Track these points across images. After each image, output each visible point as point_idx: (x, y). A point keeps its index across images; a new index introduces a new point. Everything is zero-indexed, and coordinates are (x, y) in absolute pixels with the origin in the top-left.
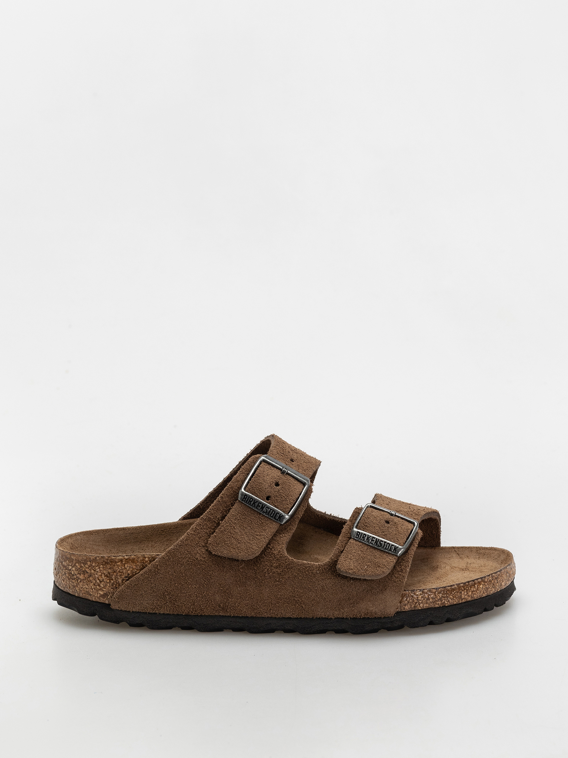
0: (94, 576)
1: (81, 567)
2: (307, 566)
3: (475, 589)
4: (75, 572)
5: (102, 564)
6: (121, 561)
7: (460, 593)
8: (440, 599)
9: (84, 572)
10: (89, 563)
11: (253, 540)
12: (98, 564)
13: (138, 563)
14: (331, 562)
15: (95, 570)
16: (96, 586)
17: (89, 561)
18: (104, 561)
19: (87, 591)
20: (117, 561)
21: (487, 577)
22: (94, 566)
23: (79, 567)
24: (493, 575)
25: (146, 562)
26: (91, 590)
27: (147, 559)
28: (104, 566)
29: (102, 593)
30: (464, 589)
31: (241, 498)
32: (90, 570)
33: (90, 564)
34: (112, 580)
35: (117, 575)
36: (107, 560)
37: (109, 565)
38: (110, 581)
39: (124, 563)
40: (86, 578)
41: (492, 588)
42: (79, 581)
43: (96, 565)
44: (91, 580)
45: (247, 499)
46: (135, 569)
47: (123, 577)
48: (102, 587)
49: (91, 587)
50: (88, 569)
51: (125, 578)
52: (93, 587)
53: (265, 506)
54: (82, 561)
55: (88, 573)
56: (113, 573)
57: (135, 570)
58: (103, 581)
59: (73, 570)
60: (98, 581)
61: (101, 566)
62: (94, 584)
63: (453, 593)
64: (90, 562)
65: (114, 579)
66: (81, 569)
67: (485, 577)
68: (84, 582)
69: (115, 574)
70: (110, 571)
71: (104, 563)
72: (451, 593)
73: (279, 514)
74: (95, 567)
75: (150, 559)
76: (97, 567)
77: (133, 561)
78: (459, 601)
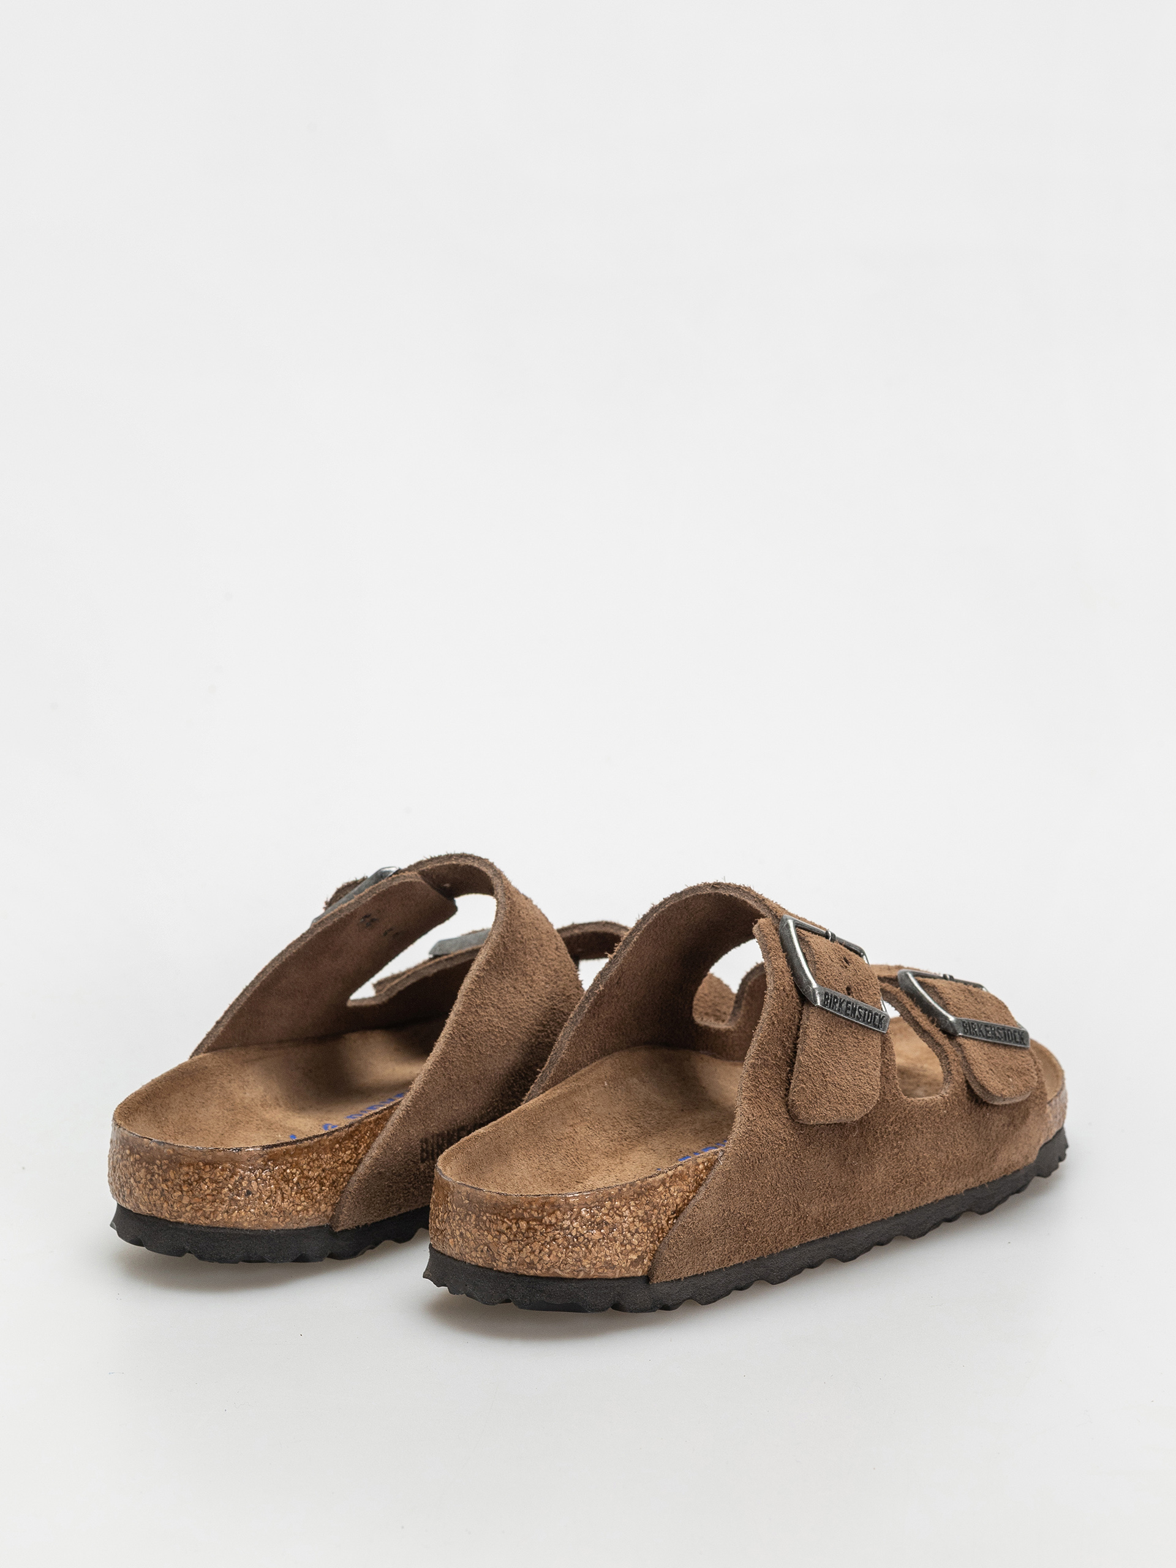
0: (620, 1226)
1: (593, 1216)
2: (932, 1104)
4: (580, 1229)
5: (632, 1200)
6: (663, 1182)
9: (600, 1225)
10: (608, 1204)
11: (860, 1079)
12: (626, 1199)
13: (690, 1178)
15: (620, 1214)
16: (626, 1245)
17: (608, 1200)
18: (634, 1193)
19: (606, 1262)
20: (656, 1185)
22: (619, 1207)
23: (588, 1216)
25: (701, 1174)
26: (616, 1257)
27: (701, 1167)
28: (637, 1202)
29: (635, 1257)
31: (821, 1001)
32: (611, 1217)
33: (610, 1206)
34: (652, 1224)
35: (659, 1213)
36: (641, 1187)
37: (645, 1198)
38: (648, 1229)
39: (668, 1185)
40: (604, 1234)
42: (590, 1246)
43: (623, 1203)
44: (615, 1238)
45: (829, 1001)
46: (687, 1191)
47: (669, 1213)
48: (635, 1246)
49: (616, 1250)
50: (608, 1217)
51: (672, 1214)
52: (619, 1251)
54: (593, 1203)
55: (609, 1224)
56: (653, 1211)
57: (688, 1194)
58: (637, 1231)
59: (574, 1228)
60: (629, 1235)
61: (632, 1203)
62: (622, 1244)
64: (610, 1200)
65: (654, 1222)
66: (593, 1219)
68: (601, 1246)
69: (656, 1211)
70: (647, 1208)
71: (635, 1195)
73: (877, 1015)
74: (620, 1210)
75: (706, 1164)
76: (624, 1206)
77: (681, 1177)
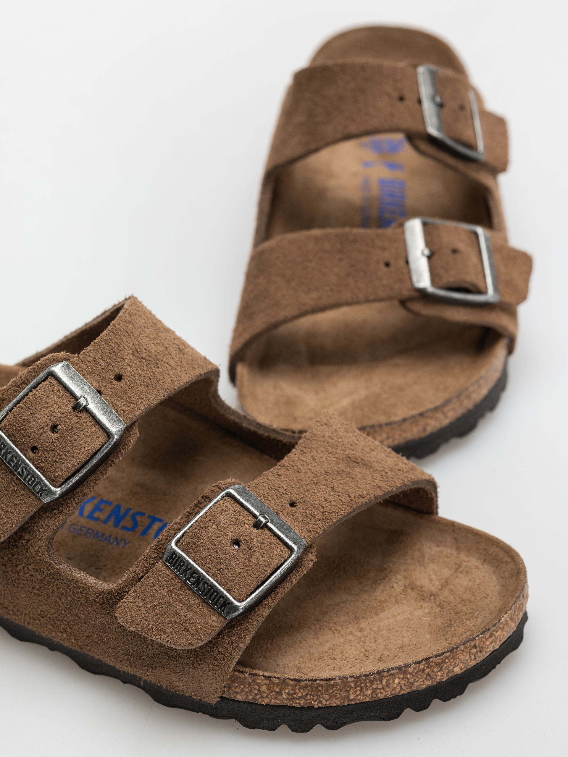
3: (380, 686)
7: (345, 691)
8: (304, 697)
14: (118, 591)
21: (413, 665)
24: (431, 660)
30: (356, 686)
41: (425, 681)
53: (21, 464)
63: (331, 691)
67: (409, 666)
72: (327, 690)
73: (40, 484)
78: (344, 702)
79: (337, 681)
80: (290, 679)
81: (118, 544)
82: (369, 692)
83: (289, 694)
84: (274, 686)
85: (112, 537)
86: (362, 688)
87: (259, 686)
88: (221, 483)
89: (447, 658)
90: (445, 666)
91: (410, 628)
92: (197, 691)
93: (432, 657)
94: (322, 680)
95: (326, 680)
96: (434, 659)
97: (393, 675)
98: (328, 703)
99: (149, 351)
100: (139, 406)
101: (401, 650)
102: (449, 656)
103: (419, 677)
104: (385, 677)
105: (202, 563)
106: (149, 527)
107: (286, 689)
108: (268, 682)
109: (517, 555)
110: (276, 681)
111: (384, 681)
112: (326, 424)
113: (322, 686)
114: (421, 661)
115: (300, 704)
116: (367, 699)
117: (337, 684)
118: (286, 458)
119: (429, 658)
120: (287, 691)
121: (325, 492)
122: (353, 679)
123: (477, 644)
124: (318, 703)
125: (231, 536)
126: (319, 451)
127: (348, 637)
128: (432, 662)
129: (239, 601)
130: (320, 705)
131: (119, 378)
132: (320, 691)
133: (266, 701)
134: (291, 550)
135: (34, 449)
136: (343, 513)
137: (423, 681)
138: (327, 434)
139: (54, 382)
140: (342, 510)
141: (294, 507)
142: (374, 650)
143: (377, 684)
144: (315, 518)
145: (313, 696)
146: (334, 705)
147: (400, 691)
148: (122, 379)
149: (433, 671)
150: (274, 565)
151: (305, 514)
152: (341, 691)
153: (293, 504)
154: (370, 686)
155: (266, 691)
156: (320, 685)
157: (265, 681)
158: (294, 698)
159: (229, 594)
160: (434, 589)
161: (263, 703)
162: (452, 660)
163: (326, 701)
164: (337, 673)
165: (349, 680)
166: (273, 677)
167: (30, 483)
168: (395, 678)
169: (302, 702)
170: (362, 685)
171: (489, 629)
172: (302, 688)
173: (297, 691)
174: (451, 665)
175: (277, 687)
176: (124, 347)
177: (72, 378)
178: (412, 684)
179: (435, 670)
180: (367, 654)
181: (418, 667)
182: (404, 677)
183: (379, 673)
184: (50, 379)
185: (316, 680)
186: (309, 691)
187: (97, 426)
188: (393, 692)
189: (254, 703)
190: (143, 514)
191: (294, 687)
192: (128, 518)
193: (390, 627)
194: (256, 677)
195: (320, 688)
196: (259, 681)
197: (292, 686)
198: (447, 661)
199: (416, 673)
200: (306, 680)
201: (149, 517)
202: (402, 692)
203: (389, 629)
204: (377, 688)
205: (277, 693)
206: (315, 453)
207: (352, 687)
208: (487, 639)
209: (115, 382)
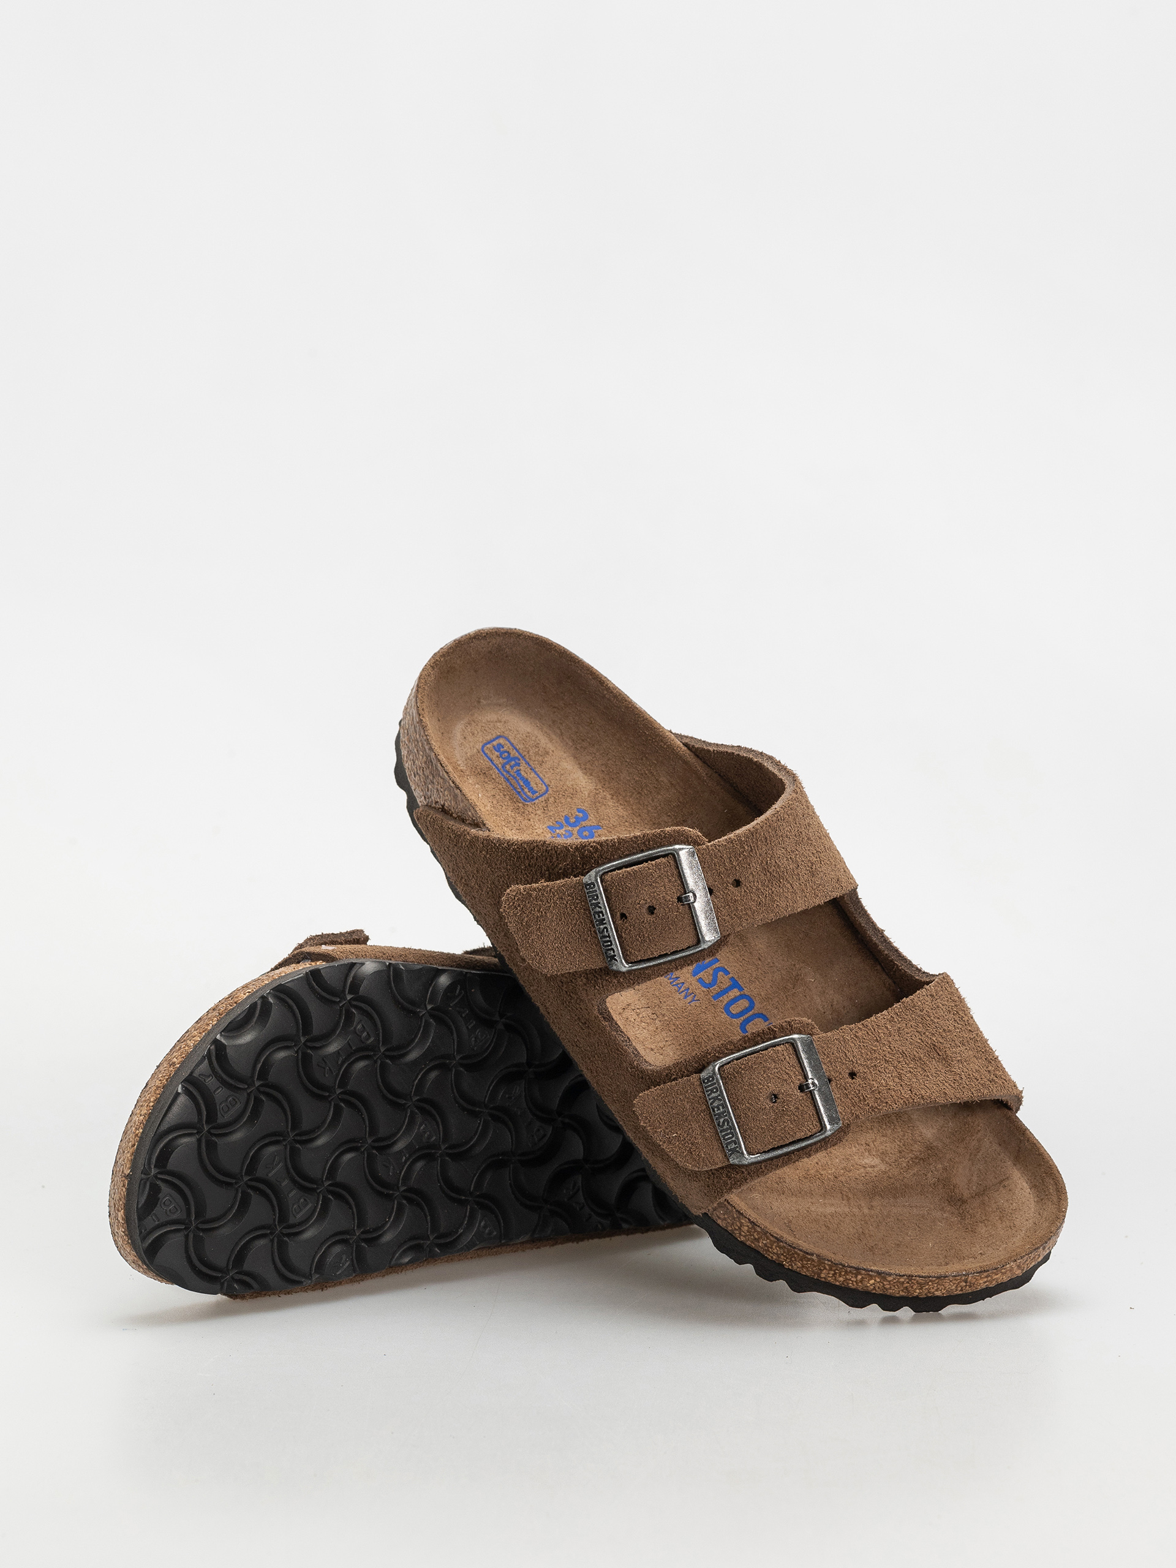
3: (854, 1279)
7: (819, 1268)
8: (778, 1254)
14: (650, 1076)
21: (894, 1276)
53: (605, 923)
63: (805, 1262)
72: (802, 1260)
79: (814, 1258)
80: (771, 1235)
81: (686, 997)
82: (841, 1279)
83: (765, 1245)
84: (754, 1232)
85: (685, 985)
86: (835, 1273)
87: (742, 1224)
88: (796, 1021)
89: (931, 1281)
90: (927, 1287)
91: (918, 1227)
92: (683, 1197)
93: (916, 1276)
94: (801, 1250)
95: (805, 1252)
96: (918, 1278)
97: (871, 1276)
98: (798, 1269)
99: (779, 866)
100: (743, 923)
101: (896, 1248)
102: (934, 1281)
103: (896, 1287)
104: (861, 1274)
105: (734, 1099)
106: (725, 991)
107: (764, 1240)
108: (750, 1226)
109: (1066, 1199)
110: (759, 1229)
111: (859, 1277)
112: (932, 996)
113: (798, 1255)
114: (904, 1275)
115: (772, 1257)
116: (837, 1283)
117: (813, 1260)
118: (873, 1018)
119: (912, 1276)
120: (764, 1242)
121: (890, 1075)
122: (830, 1263)
123: (969, 1280)
124: (789, 1265)
125: (772, 1087)
126: (909, 1025)
127: (854, 1210)
128: (914, 1280)
129: (749, 1153)
130: (790, 1267)
131: (737, 883)
132: (795, 1258)
133: (742, 1239)
134: (823, 1127)
135: (623, 916)
136: (894, 1108)
137: (899, 1292)
138: (927, 1008)
139: (672, 862)
140: (896, 1104)
141: (853, 1078)
142: (871, 1236)
143: (852, 1277)
144: (865, 1101)
145: (787, 1258)
146: (804, 1274)
147: (873, 1290)
148: (739, 885)
149: (912, 1287)
150: (799, 1136)
151: (858, 1092)
152: (815, 1267)
153: (852, 1075)
154: (844, 1275)
155: (746, 1232)
156: (796, 1253)
157: (749, 1224)
158: (769, 1251)
159: (743, 1142)
160: (966, 1194)
161: (739, 1239)
162: (936, 1285)
163: (797, 1266)
164: (816, 1250)
165: (826, 1262)
166: (757, 1225)
167: (605, 944)
168: (872, 1279)
169: (774, 1257)
170: (837, 1271)
171: (988, 1271)
172: (780, 1247)
173: (774, 1247)
174: (933, 1288)
175: (757, 1235)
176: (756, 853)
177: (691, 868)
178: (887, 1289)
179: (915, 1287)
180: (862, 1236)
181: (899, 1279)
182: (880, 1282)
183: (857, 1269)
184: (670, 858)
185: (794, 1248)
186: (784, 1252)
187: (692, 926)
188: (865, 1288)
189: (731, 1234)
190: (727, 972)
191: (772, 1243)
192: (710, 970)
193: (900, 1218)
194: (741, 1217)
195: (796, 1256)
196: (743, 1221)
197: (771, 1240)
198: (930, 1283)
199: (894, 1283)
200: (786, 1243)
201: (732, 979)
202: (874, 1292)
203: (898, 1219)
204: (850, 1280)
205: (755, 1239)
206: (904, 1025)
207: (826, 1269)
208: (981, 1278)
209: (731, 888)
